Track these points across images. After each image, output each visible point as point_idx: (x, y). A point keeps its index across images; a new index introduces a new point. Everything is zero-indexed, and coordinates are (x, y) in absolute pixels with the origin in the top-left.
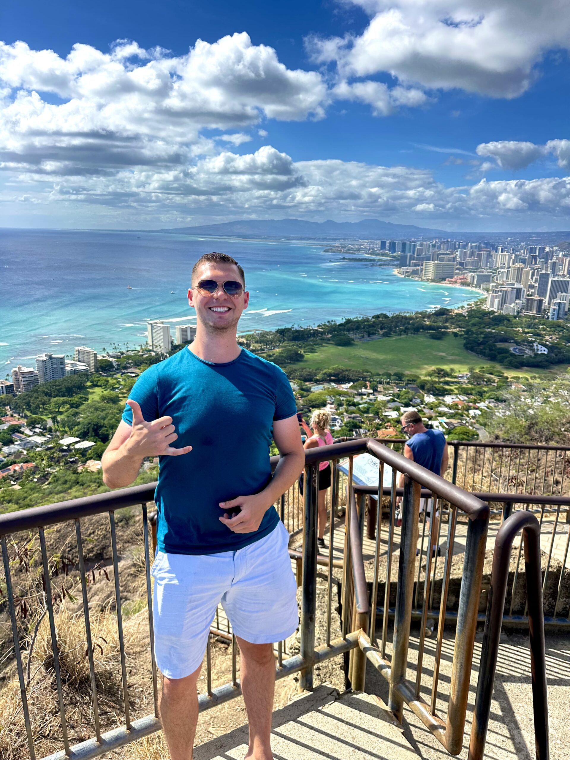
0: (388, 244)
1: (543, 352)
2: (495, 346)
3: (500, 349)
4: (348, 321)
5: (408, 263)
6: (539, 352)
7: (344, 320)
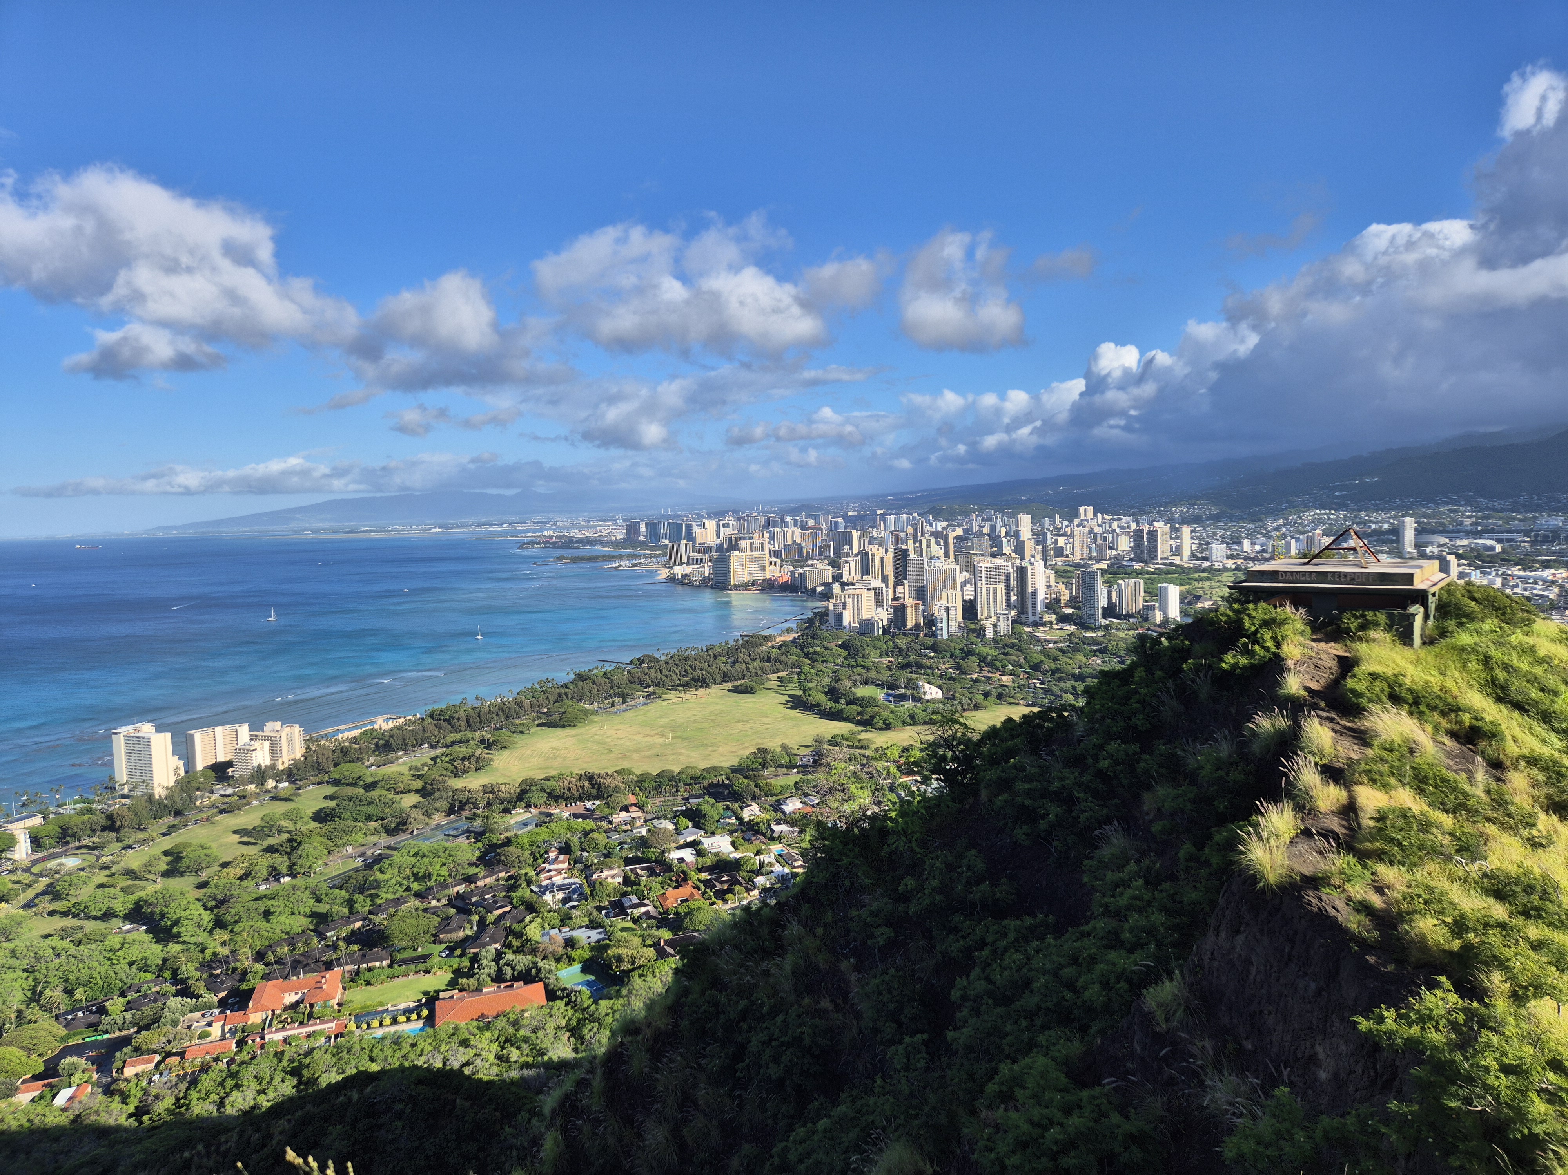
0: (643, 528)
1: (934, 696)
2: (854, 694)
3: (863, 699)
4: (581, 678)
5: (684, 559)
6: (928, 697)
7: (572, 676)
